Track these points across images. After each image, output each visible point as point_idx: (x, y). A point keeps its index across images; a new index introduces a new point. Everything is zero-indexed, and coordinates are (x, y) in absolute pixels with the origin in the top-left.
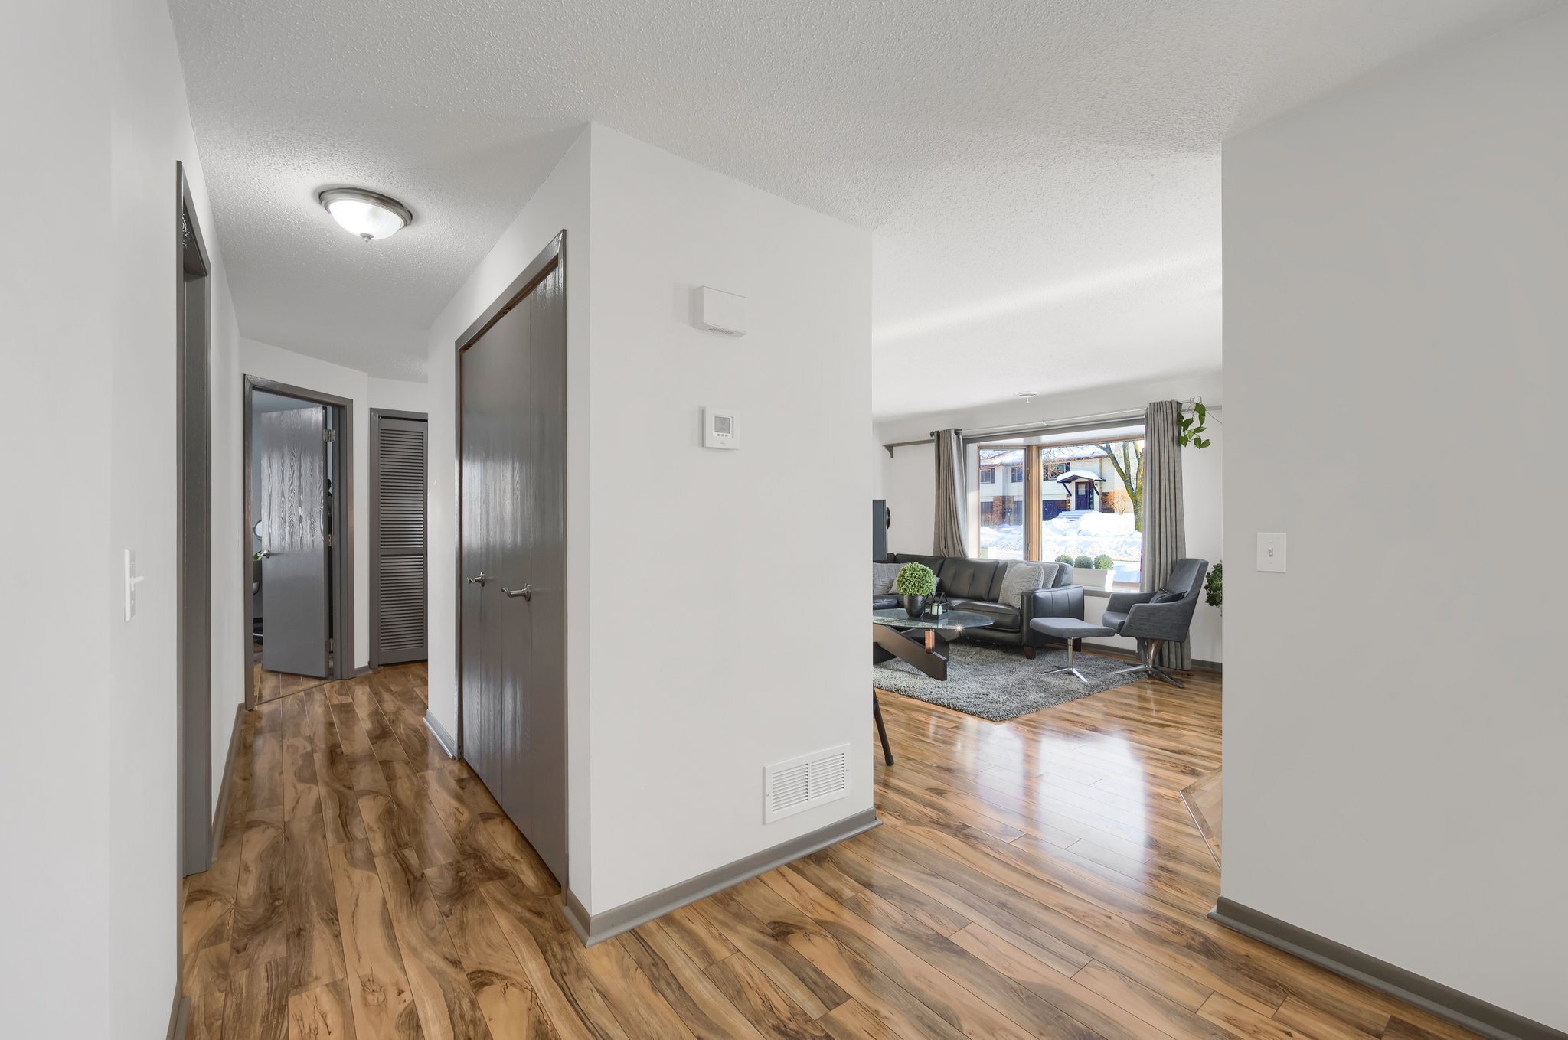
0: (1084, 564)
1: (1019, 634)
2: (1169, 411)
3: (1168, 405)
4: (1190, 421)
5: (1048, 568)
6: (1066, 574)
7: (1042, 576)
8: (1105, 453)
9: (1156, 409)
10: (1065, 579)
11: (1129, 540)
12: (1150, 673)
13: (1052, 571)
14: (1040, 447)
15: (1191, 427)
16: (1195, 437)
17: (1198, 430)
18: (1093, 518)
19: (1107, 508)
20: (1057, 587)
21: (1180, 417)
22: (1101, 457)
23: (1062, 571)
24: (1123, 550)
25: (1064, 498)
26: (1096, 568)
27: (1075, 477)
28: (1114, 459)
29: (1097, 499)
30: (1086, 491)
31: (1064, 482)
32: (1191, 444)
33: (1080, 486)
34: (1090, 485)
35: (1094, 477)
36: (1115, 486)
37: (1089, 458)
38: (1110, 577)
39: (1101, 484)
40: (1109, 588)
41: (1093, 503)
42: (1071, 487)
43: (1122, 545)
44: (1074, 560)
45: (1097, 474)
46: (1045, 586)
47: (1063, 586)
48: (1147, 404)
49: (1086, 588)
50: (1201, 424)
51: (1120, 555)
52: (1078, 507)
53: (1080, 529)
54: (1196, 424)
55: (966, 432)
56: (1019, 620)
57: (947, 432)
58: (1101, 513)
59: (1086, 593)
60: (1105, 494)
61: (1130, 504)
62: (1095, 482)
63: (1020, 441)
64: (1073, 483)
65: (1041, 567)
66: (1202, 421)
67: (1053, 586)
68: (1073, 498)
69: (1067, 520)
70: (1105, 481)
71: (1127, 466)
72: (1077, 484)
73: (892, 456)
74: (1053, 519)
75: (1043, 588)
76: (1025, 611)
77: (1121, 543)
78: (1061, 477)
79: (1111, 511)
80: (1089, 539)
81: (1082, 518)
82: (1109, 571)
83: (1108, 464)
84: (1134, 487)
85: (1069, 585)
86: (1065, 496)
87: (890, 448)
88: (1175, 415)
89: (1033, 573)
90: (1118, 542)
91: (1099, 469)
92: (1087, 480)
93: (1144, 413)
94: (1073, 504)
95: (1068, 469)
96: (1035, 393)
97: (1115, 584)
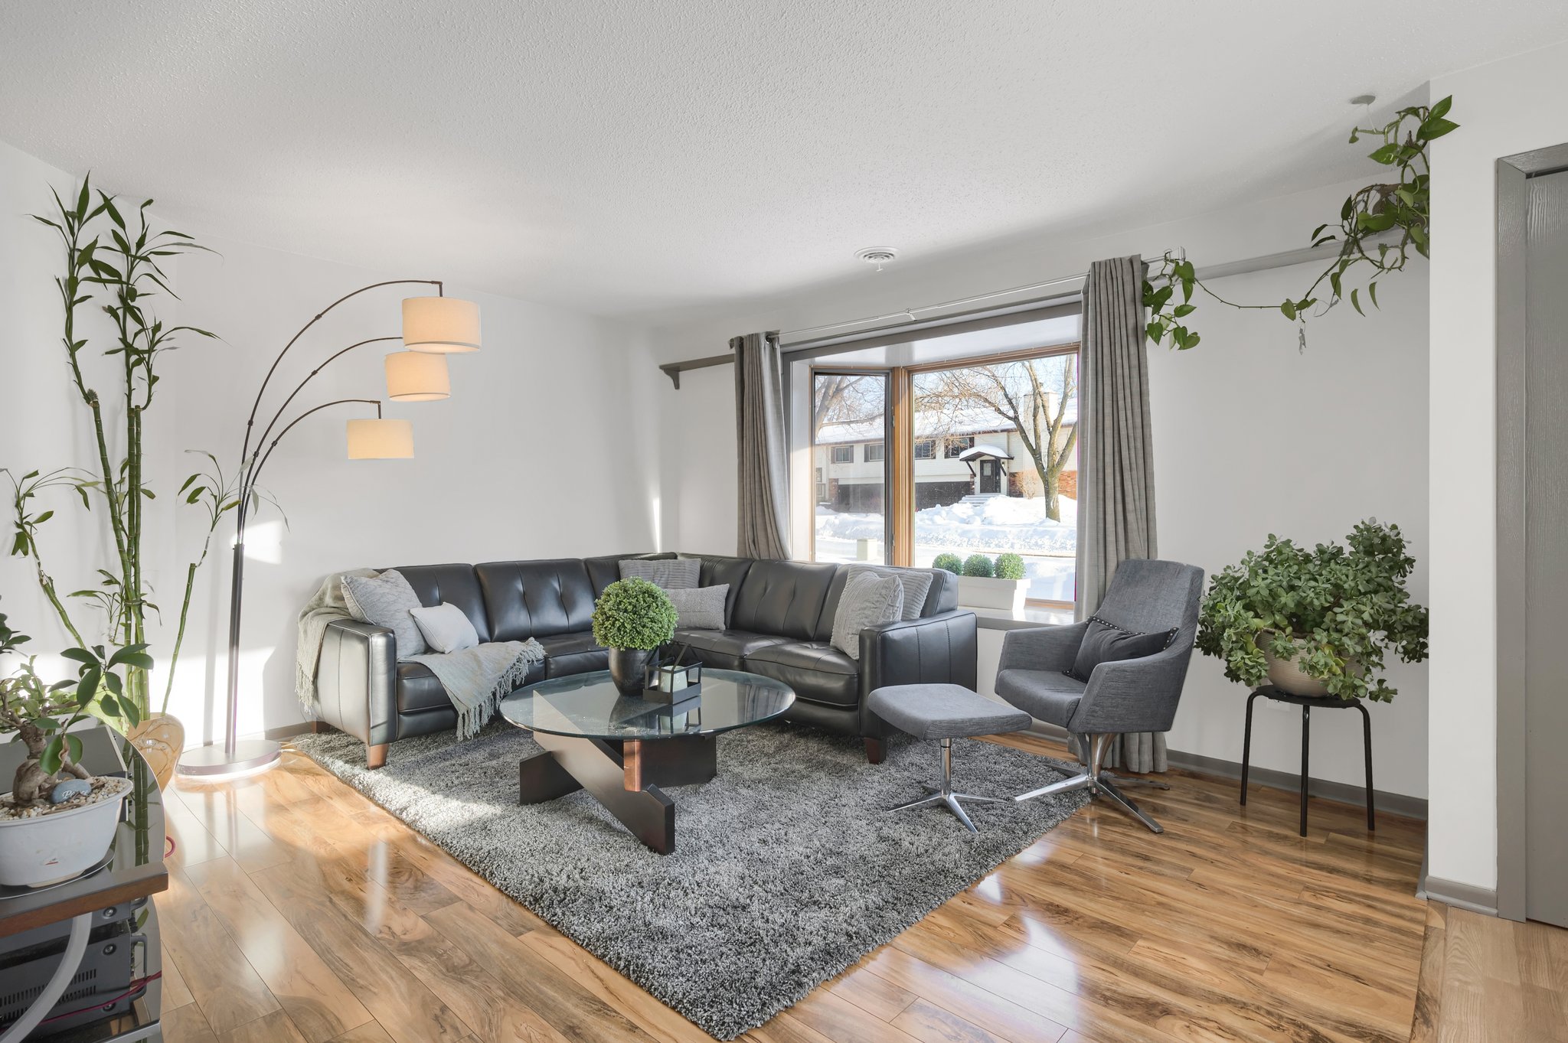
0: (979, 570)
1: (856, 713)
2: (1128, 278)
3: (1127, 266)
4: (1166, 293)
5: (913, 582)
6: (947, 589)
7: (901, 597)
8: (1011, 425)
9: (1104, 273)
10: (944, 599)
11: (1040, 529)
12: (1094, 791)
13: (920, 587)
14: (911, 371)
15: (1167, 309)
16: (1172, 326)
17: (1181, 311)
18: (999, 504)
19: (1015, 492)
20: (931, 616)
21: (1146, 287)
22: (1008, 431)
23: (938, 583)
24: (1033, 541)
25: (968, 479)
26: (999, 576)
27: (980, 455)
28: (1022, 431)
29: (1004, 480)
30: (992, 472)
31: (967, 460)
32: (1167, 338)
33: (985, 465)
34: (996, 463)
35: (1000, 453)
36: (1024, 464)
37: (995, 431)
38: (1023, 589)
39: (1008, 463)
40: (1019, 613)
41: (1000, 486)
42: (976, 465)
43: (1032, 536)
44: (963, 564)
45: (1004, 451)
46: (906, 618)
47: (942, 612)
48: (1089, 267)
49: (983, 613)
50: (1186, 301)
51: (1030, 548)
52: (983, 491)
53: (984, 516)
54: (1177, 298)
55: (787, 338)
56: (856, 685)
57: (754, 337)
58: (1008, 498)
59: (979, 623)
60: (1013, 475)
61: (1040, 486)
62: (1002, 460)
63: (877, 356)
64: (978, 462)
65: (899, 581)
66: (1188, 294)
67: (923, 615)
68: (977, 479)
69: (971, 505)
70: (1012, 459)
71: (1037, 436)
72: (982, 462)
73: (677, 386)
74: (955, 505)
75: (903, 620)
76: (867, 669)
77: (1030, 533)
78: (964, 454)
79: (1020, 495)
80: (995, 528)
81: (987, 503)
82: (1018, 581)
83: (1016, 437)
84: (1045, 466)
85: (952, 610)
86: (969, 476)
87: (673, 371)
88: (1139, 285)
89: (884, 592)
90: (1028, 531)
91: (1006, 445)
92: (993, 458)
93: (1081, 287)
94: (977, 487)
95: (972, 446)
96: (893, 250)
97: (1031, 603)
